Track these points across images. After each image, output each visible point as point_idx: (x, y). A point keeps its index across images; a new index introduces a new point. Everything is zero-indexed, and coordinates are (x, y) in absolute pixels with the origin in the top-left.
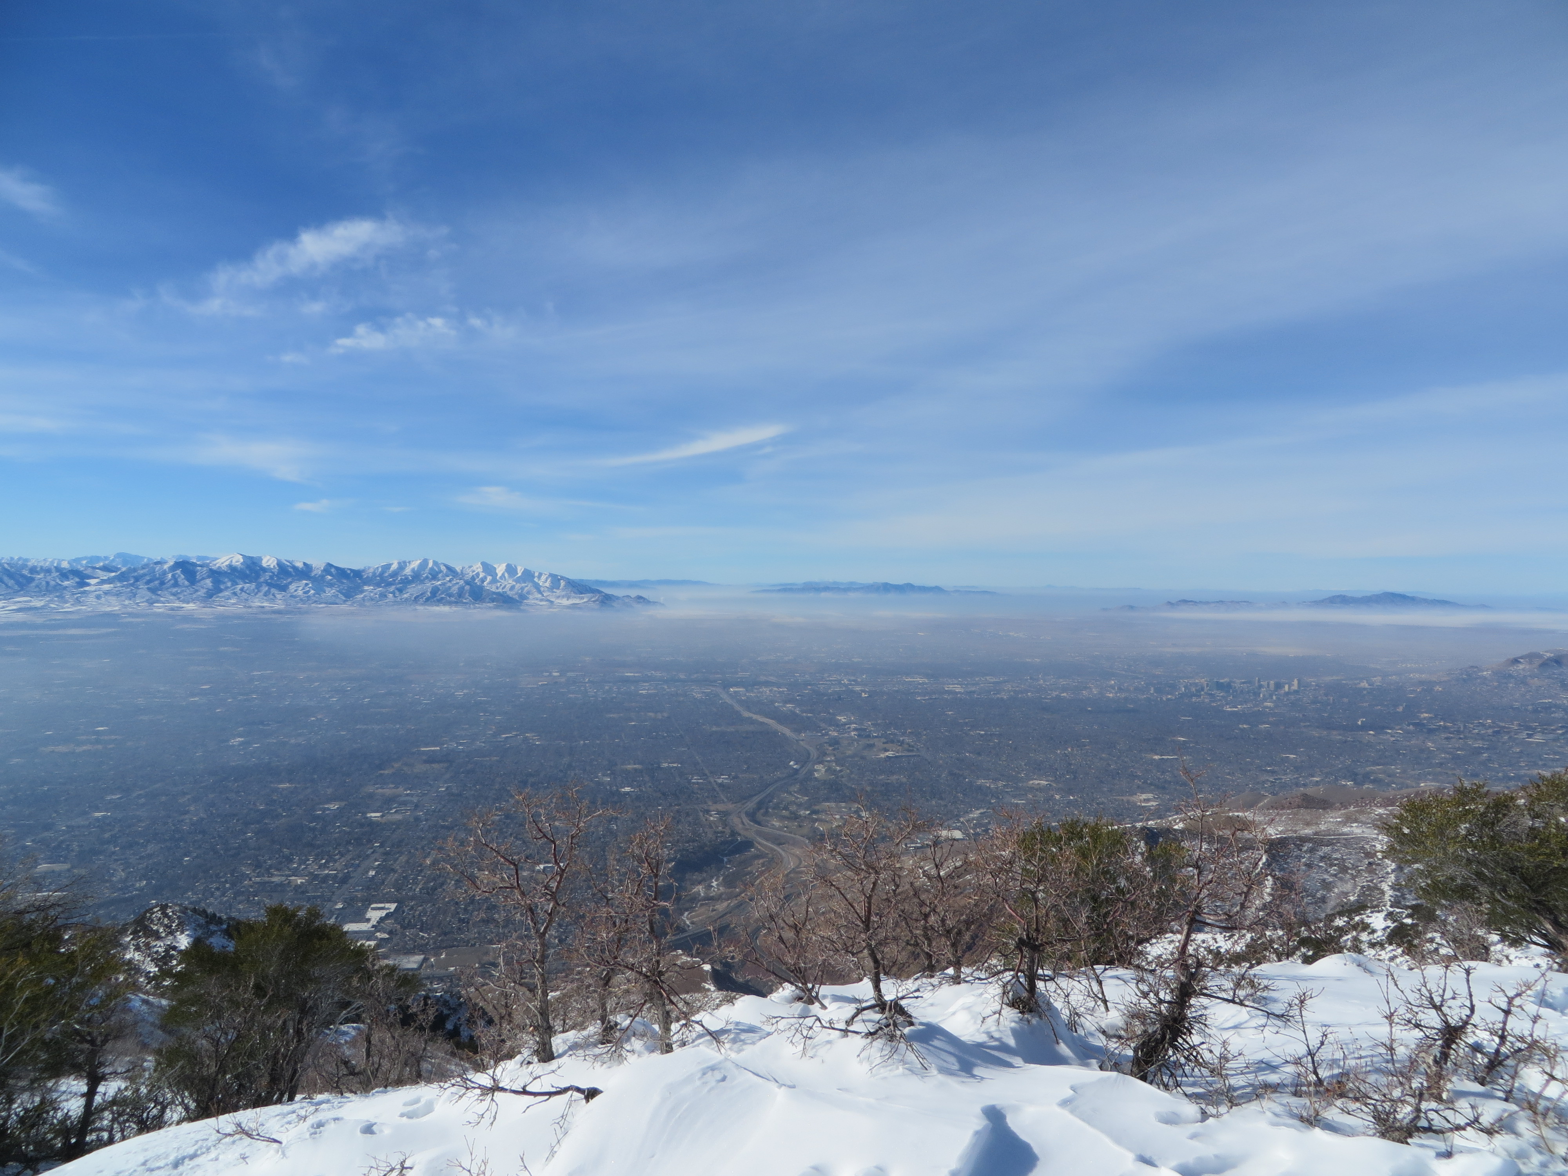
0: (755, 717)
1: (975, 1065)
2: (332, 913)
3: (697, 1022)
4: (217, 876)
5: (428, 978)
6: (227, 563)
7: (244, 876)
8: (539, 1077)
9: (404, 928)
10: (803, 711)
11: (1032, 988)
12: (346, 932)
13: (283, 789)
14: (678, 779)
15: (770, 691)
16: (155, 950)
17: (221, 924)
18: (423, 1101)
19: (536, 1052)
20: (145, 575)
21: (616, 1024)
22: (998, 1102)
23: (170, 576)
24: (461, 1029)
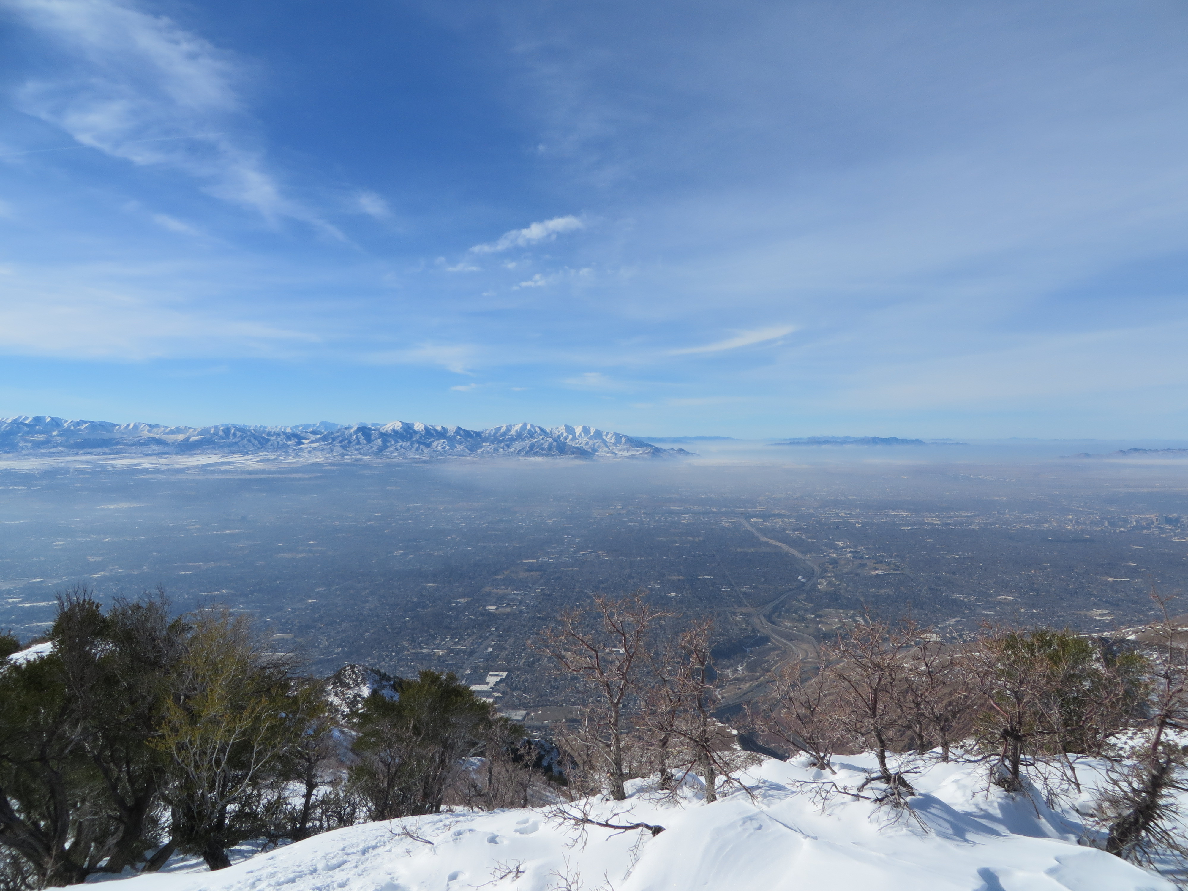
0: (770, 541)
1: (966, 831)
2: (463, 677)
3: (736, 780)
4: (387, 647)
5: (529, 727)
6: (391, 428)
7: (404, 648)
8: (617, 814)
9: (512, 690)
10: (808, 538)
11: (1016, 772)
12: (474, 692)
13: (429, 587)
14: (711, 588)
15: (783, 521)
16: (347, 696)
17: (390, 681)
18: (531, 822)
19: (612, 793)
20: (338, 437)
21: (672, 776)
22: (991, 866)
23: (354, 437)
24: (553, 766)
